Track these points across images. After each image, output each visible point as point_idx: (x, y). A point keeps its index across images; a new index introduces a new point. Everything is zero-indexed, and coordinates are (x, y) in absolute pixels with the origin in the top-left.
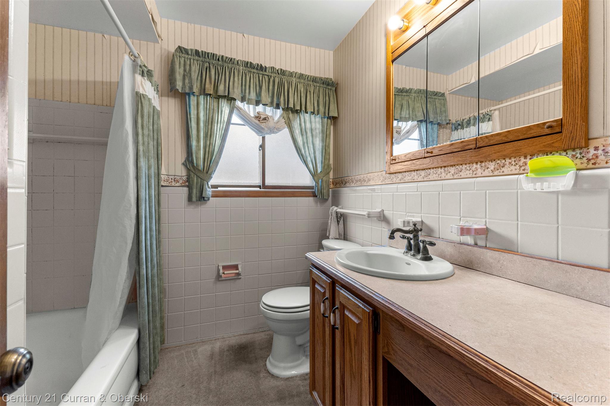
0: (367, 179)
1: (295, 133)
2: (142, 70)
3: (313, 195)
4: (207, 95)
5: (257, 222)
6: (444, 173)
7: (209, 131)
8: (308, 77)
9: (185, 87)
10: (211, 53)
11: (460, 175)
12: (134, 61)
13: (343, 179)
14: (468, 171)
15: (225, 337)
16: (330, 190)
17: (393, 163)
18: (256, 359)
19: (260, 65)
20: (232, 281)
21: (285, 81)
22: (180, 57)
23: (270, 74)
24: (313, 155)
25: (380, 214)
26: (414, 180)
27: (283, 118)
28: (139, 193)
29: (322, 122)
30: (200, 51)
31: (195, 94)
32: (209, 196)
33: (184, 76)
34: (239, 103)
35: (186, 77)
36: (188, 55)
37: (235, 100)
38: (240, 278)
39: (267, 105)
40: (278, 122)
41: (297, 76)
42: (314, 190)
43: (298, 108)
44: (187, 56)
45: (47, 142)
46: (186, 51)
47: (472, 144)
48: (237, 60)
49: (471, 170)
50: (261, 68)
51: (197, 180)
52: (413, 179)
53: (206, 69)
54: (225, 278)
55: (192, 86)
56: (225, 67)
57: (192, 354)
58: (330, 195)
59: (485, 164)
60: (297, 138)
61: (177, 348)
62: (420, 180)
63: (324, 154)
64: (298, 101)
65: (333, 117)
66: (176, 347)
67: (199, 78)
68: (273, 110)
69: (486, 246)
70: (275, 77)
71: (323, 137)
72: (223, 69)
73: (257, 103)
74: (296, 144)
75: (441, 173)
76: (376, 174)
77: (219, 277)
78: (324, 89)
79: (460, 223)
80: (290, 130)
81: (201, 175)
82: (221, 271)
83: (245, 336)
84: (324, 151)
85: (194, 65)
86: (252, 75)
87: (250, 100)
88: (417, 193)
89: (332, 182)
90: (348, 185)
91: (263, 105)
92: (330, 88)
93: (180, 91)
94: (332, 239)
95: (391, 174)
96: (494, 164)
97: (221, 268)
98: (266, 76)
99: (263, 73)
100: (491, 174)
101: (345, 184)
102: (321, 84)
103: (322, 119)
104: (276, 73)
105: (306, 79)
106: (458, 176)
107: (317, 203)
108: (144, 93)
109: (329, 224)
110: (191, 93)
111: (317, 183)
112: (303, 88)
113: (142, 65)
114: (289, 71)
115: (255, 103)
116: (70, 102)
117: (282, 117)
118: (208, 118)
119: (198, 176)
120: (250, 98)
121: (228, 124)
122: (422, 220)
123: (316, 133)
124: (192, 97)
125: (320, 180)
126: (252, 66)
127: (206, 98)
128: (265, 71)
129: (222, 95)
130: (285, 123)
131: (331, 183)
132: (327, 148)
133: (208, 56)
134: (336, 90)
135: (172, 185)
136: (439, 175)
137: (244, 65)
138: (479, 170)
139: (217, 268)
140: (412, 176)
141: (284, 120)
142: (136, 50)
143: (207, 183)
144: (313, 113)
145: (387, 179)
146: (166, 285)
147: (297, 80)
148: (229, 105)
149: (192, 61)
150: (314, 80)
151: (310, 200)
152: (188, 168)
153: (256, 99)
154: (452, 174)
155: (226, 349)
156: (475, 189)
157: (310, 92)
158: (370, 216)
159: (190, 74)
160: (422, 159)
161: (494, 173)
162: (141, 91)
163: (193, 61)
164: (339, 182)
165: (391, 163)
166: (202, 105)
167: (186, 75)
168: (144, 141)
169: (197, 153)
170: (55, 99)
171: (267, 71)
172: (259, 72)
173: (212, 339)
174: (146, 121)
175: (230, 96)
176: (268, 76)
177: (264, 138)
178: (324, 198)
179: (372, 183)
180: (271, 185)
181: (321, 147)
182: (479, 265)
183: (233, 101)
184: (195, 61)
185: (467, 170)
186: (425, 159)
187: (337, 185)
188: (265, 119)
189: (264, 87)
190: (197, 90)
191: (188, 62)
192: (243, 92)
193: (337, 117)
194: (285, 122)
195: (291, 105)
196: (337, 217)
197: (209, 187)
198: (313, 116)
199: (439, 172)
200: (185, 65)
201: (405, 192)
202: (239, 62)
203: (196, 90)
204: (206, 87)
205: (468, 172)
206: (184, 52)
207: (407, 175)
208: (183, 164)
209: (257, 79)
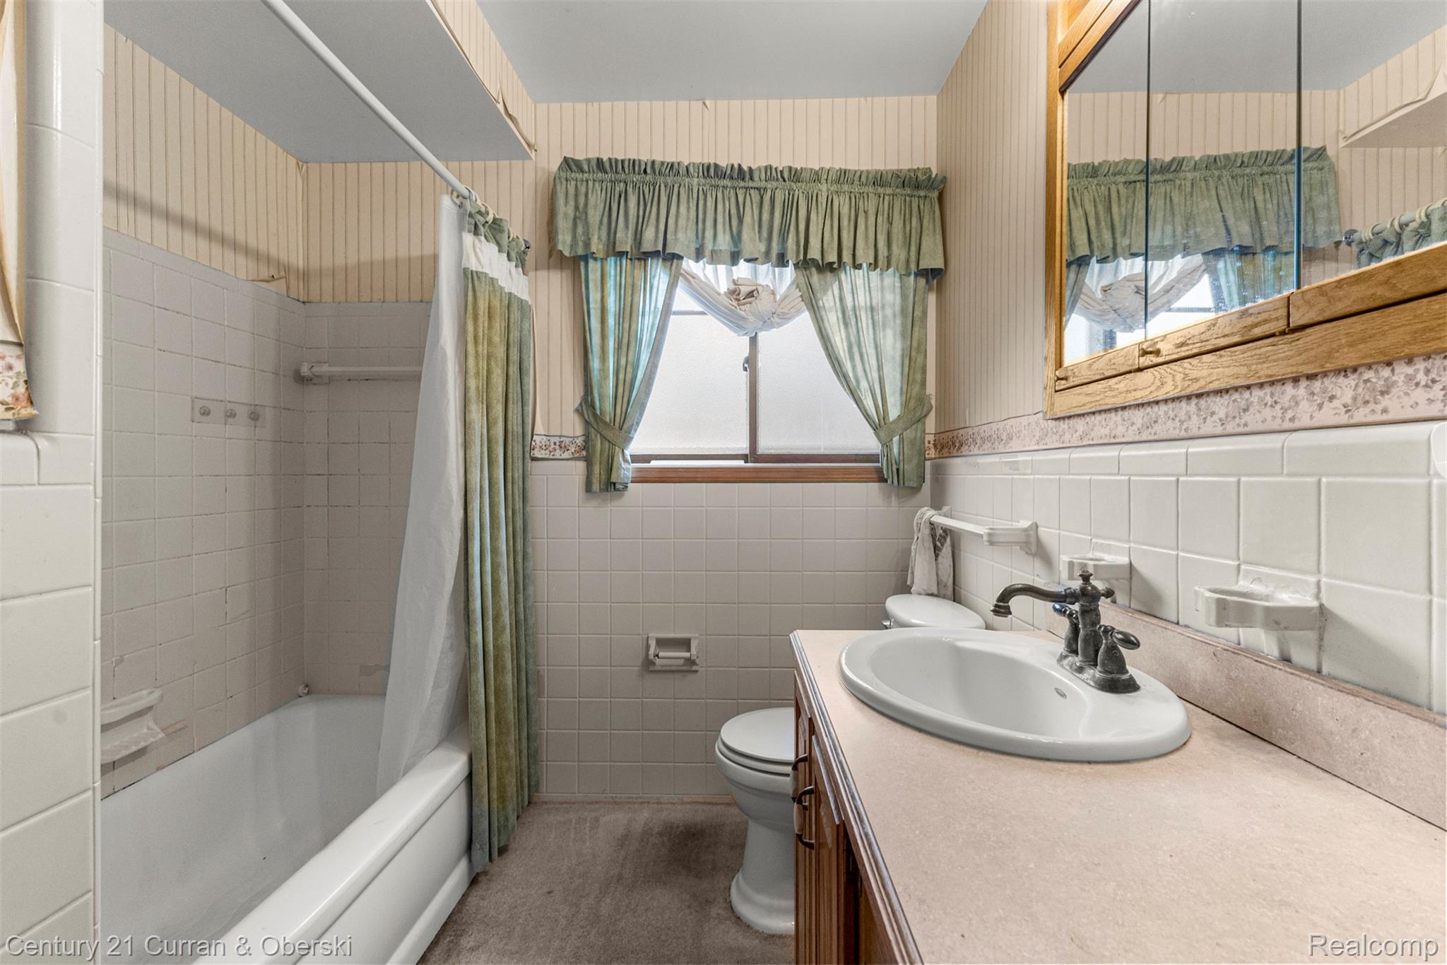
0: (1005, 434)
1: (826, 322)
2: (473, 223)
3: (879, 478)
4: (621, 254)
5: (736, 541)
6: (1198, 416)
7: (626, 335)
8: (860, 176)
9: (577, 244)
10: (629, 160)
11: (1243, 421)
12: (461, 206)
13: (955, 433)
14: (1268, 409)
15: (662, 801)
16: (928, 464)
17: (1062, 387)
18: (714, 868)
19: (736, 166)
20: (678, 676)
21: (801, 195)
22: (567, 180)
23: (763, 184)
24: (875, 375)
25: (1028, 536)
26: (1114, 437)
27: (798, 287)
28: (469, 477)
29: (901, 287)
30: (605, 159)
31: (597, 256)
32: (626, 481)
33: (575, 219)
34: (689, 265)
35: (578, 222)
36: (583, 172)
37: (680, 258)
38: (696, 671)
39: (756, 259)
40: (785, 297)
41: (833, 176)
42: (880, 464)
43: (832, 257)
44: (581, 175)
45: (349, 380)
46: (578, 164)
47: (1277, 319)
48: (686, 164)
49: (1278, 407)
50: (741, 174)
51: (602, 443)
52: (1113, 435)
53: (620, 196)
54: (662, 666)
55: (589, 239)
56: (660, 186)
57: (588, 825)
58: (928, 476)
59: (1323, 383)
60: (831, 335)
61: (565, 805)
62: (1130, 440)
63: (906, 369)
64: (833, 240)
65: (932, 269)
66: (562, 803)
67: (605, 220)
68: (774, 271)
69: (1319, 671)
70: (776, 189)
71: (904, 325)
72: (654, 190)
73: (734, 258)
74: (830, 348)
75: (1190, 418)
76: (1024, 421)
77: (648, 665)
78: (907, 198)
79: (1237, 582)
80: (813, 315)
81: (609, 435)
82: (652, 651)
83: (706, 808)
84: (907, 362)
85: (594, 196)
86: (720, 195)
87: (716, 254)
88: (1118, 478)
89: (932, 442)
90: (965, 448)
91: (748, 261)
92: (922, 193)
93: (567, 253)
94: (920, 594)
95: (1059, 419)
96: (1353, 383)
97: (653, 643)
98: (752, 191)
99: (746, 185)
100: (1344, 419)
101: (959, 448)
102: (897, 187)
103: (901, 278)
104: (778, 180)
105: (856, 182)
106: (1239, 425)
107: (889, 497)
108: (480, 270)
109: (913, 554)
110: (589, 255)
111: (886, 445)
112: (847, 207)
113: (473, 211)
114: (811, 169)
115: (728, 258)
116: (384, 302)
117: (794, 286)
118: (622, 306)
119: (603, 437)
120: (716, 248)
121: (665, 315)
122: (1131, 563)
123: (885, 317)
124: (591, 263)
125: (896, 439)
126: (720, 173)
127: (618, 263)
128: (751, 178)
129: (650, 250)
130: (803, 300)
131: (931, 445)
132: (914, 354)
133: (623, 167)
134: (941, 198)
135: (555, 457)
136: (1182, 422)
137: (701, 174)
138: (1304, 405)
139: (645, 642)
140: (1111, 425)
141: (800, 291)
142: (462, 183)
143: (621, 451)
144: (874, 265)
145: (1049, 435)
146: (544, 670)
147: (832, 189)
148: (668, 270)
149: (591, 184)
150: (879, 180)
151: (872, 489)
152: (586, 421)
153: (733, 250)
154: (1221, 420)
155: (656, 830)
156: (1285, 472)
157: (866, 212)
158: (995, 539)
159: (586, 213)
160: (1132, 374)
161: (1351, 417)
162: (474, 266)
163: (594, 185)
164: (948, 442)
165: (1057, 388)
166: (612, 278)
167: (580, 215)
168: (478, 369)
169: (601, 386)
170: (363, 299)
171: (756, 177)
172: (735, 183)
173: (635, 800)
174: (484, 327)
175: (669, 251)
176: (759, 189)
177: (754, 341)
178: (906, 485)
179: (1015, 445)
180: (773, 452)
181: (898, 353)
182: (1291, 733)
183: (675, 261)
184: (597, 184)
185: (1266, 404)
186: (1139, 374)
187: (943, 451)
188: (750, 294)
189: (747, 219)
190: (601, 247)
191: (583, 189)
192: (700, 236)
193: (941, 269)
194: (801, 296)
195: (814, 253)
196: (933, 536)
197: (625, 461)
198: (874, 275)
199: (1182, 416)
200: (576, 196)
201: (1088, 474)
202: (691, 169)
203: (597, 246)
204: (617, 239)
205: (1268, 413)
206: (574, 168)
207: (1097, 422)
208: (577, 410)
209: (733, 200)
